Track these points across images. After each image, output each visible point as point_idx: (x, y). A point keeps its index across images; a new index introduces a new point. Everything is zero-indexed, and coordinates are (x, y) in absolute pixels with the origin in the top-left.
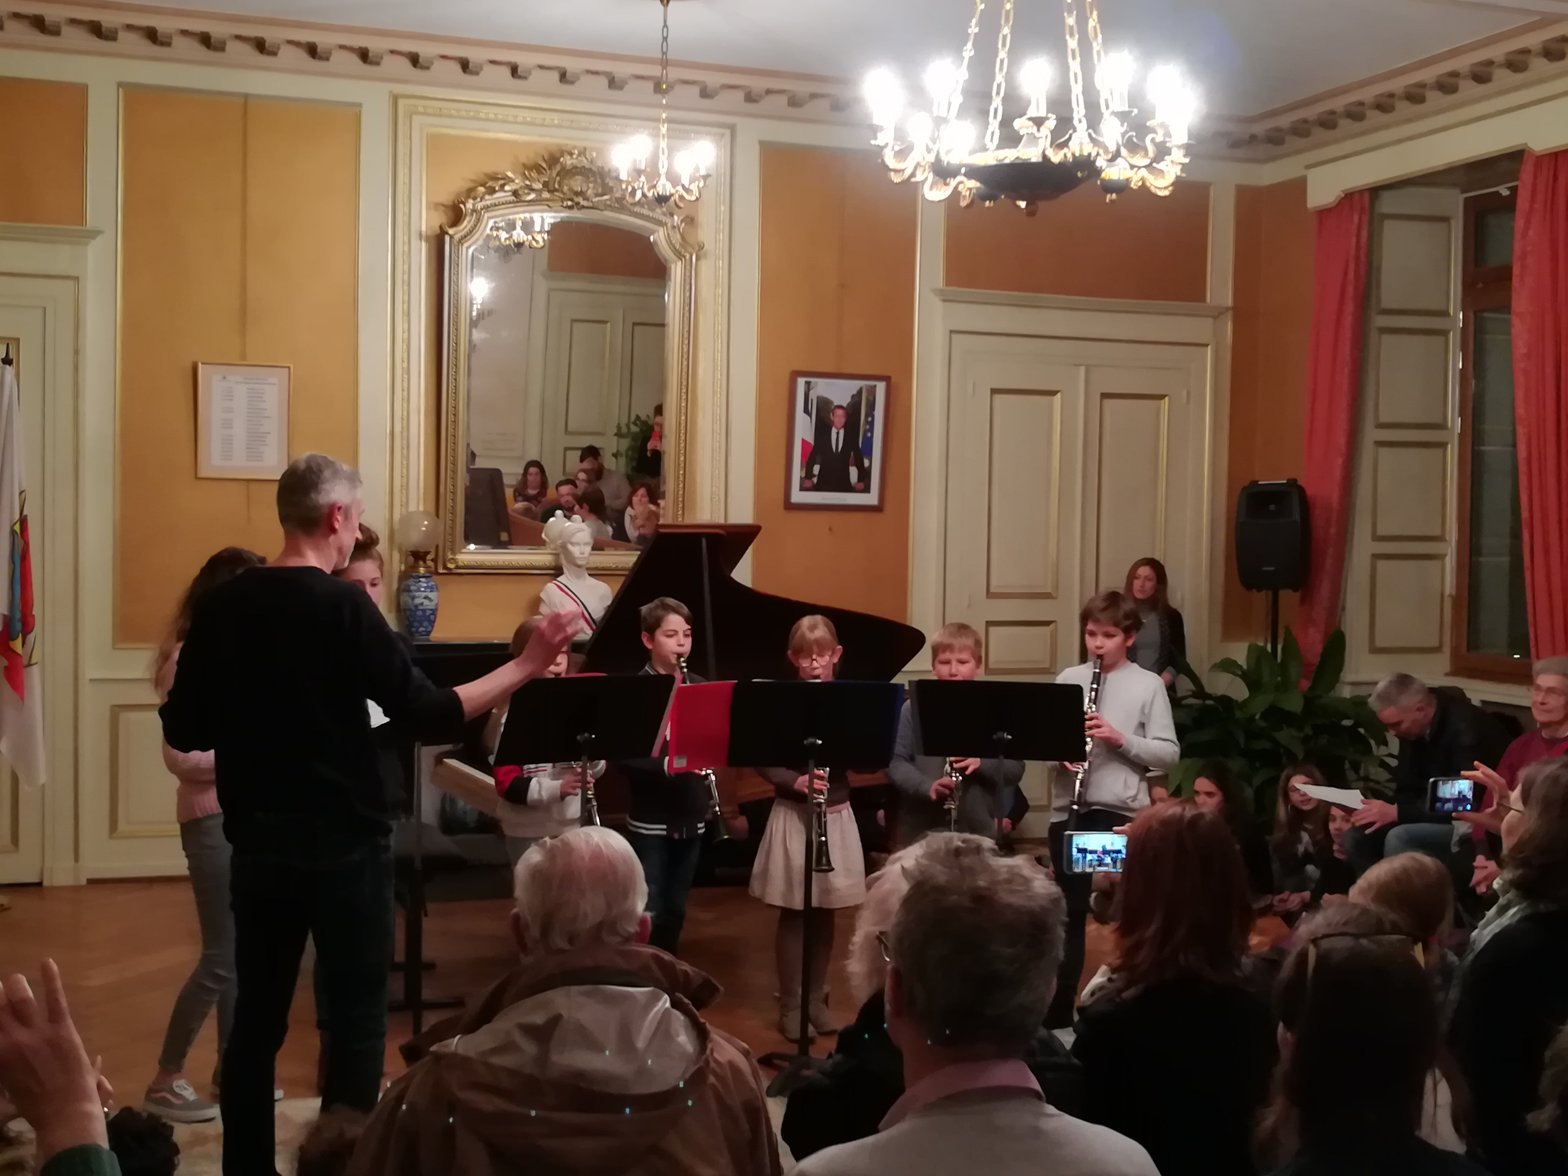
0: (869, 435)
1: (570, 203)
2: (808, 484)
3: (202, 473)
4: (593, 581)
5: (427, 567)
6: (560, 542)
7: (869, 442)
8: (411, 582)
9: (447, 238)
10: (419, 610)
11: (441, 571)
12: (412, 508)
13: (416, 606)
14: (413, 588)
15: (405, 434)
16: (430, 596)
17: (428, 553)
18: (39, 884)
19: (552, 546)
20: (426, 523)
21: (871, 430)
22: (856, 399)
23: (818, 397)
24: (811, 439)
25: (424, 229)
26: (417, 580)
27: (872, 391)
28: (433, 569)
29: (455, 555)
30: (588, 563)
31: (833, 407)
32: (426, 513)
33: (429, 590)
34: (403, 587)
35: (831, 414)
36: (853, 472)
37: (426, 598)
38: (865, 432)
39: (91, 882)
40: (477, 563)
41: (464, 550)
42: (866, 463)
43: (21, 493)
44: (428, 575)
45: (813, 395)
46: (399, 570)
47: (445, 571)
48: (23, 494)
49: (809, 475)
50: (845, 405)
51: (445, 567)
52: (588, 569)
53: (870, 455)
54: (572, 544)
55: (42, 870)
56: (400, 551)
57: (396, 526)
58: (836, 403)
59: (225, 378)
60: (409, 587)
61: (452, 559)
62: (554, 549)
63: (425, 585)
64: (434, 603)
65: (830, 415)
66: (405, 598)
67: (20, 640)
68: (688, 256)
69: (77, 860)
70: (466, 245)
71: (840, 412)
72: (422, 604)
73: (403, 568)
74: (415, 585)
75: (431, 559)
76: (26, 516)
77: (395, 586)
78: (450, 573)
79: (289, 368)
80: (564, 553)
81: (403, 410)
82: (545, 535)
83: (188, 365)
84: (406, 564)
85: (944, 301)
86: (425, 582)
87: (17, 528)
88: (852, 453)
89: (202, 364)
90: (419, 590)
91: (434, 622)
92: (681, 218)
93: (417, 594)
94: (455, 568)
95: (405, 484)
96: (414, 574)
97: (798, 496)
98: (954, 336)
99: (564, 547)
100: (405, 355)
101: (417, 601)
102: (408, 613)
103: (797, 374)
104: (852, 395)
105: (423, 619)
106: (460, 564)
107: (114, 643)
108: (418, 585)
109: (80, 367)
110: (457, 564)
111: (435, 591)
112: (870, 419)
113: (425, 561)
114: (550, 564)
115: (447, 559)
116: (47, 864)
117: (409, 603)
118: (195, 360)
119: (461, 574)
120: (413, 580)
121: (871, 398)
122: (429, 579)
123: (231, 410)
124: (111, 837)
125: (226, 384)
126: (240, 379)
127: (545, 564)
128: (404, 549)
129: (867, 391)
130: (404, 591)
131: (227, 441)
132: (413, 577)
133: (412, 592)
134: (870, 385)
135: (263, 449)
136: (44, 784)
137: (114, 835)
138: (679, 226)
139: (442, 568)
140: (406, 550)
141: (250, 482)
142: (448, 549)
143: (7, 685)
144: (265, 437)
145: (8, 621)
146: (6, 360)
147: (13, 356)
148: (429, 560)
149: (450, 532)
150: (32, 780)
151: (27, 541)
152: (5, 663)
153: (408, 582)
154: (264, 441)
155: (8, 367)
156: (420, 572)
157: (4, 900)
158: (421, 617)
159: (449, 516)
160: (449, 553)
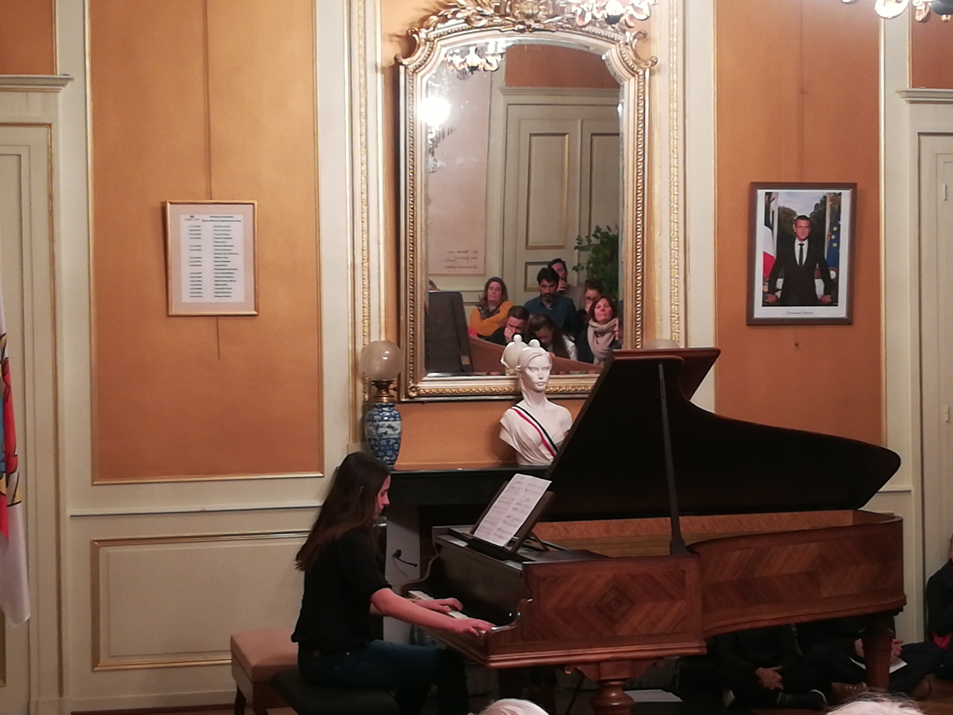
0: (835, 245)
1: (521, 27)
2: (771, 298)
3: (174, 311)
4: (552, 406)
5: (390, 396)
6: (519, 367)
7: (835, 253)
8: (375, 411)
9: (402, 68)
10: (383, 439)
11: (403, 400)
12: (374, 338)
13: (380, 435)
14: (377, 417)
15: (366, 265)
16: (393, 425)
17: (390, 382)
19: (512, 371)
20: (387, 352)
21: (837, 240)
22: (820, 208)
23: (779, 209)
24: (772, 252)
25: (379, 61)
26: (380, 410)
27: (837, 200)
28: (395, 399)
29: (416, 383)
30: (547, 387)
31: (795, 218)
32: (387, 342)
33: (393, 419)
34: (367, 417)
35: (794, 226)
36: (819, 285)
37: (390, 427)
38: (831, 241)
40: (438, 391)
41: (425, 378)
42: (833, 274)
44: (390, 404)
45: (774, 206)
46: (363, 400)
47: (407, 400)
49: (772, 289)
50: (808, 216)
51: (407, 396)
52: (547, 393)
53: (836, 266)
54: (530, 368)
55: (28, 705)
56: (363, 380)
57: (359, 357)
58: (799, 214)
59: (192, 217)
60: (373, 418)
61: (413, 387)
63: (388, 414)
64: (397, 432)
65: (792, 226)
66: (369, 427)
68: (641, 73)
69: (61, 693)
70: (420, 74)
71: (803, 223)
72: (386, 433)
73: (367, 397)
74: (378, 415)
75: (393, 387)
76: (7, 359)
77: (360, 416)
78: (412, 401)
79: (253, 204)
80: (522, 378)
81: (363, 241)
82: (505, 360)
83: (159, 206)
84: (370, 393)
85: (912, 102)
86: (388, 412)
88: (817, 265)
89: (171, 204)
90: (382, 420)
91: (398, 451)
92: (632, 36)
93: (381, 423)
94: (416, 397)
95: (366, 314)
96: (378, 404)
97: (761, 312)
98: (923, 138)
99: (522, 372)
100: (364, 187)
101: (381, 430)
102: (373, 442)
103: (756, 185)
104: (814, 204)
105: (387, 448)
106: (422, 392)
107: (93, 481)
108: (381, 414)
109: (55, 212)
110: (419, 392)
111: (398, 420)
112: (835, 229)
113: (387, 391)
114: (510, 389)
115: (409, 387)
116: (33, 699)
117: (373, 432)
118: (164, 200)
119: (422, 402)
120: (376, 409)
121: (836, 207)
122: (392, 408)
123: (198, 248)
124: (93, 671)
125: (194, 223)
126: (207, 217)
127: (505, 390)
128: (367, 379)
129: (831, 200)
130: (369, 421)
131: (196, 278)
132: (376, 407)
133: (375, 421)
134: (835, 194)
135: (230, 285)
136: (29, 620)
137: (95, 669)
138: (632, 42)
139: (404, 396)
140: (369, 380)
141: (219, 318)
142: (410, 377)
144: (233, 274)
148: (392, 389)
149: (411, 361)
150: (17, 616)
151: (8, 383)
153: (372, 412)
154: (232, 277)
156: (383, 402)
158: (385, 446)
159: (410, 344)
160: (411, 382)
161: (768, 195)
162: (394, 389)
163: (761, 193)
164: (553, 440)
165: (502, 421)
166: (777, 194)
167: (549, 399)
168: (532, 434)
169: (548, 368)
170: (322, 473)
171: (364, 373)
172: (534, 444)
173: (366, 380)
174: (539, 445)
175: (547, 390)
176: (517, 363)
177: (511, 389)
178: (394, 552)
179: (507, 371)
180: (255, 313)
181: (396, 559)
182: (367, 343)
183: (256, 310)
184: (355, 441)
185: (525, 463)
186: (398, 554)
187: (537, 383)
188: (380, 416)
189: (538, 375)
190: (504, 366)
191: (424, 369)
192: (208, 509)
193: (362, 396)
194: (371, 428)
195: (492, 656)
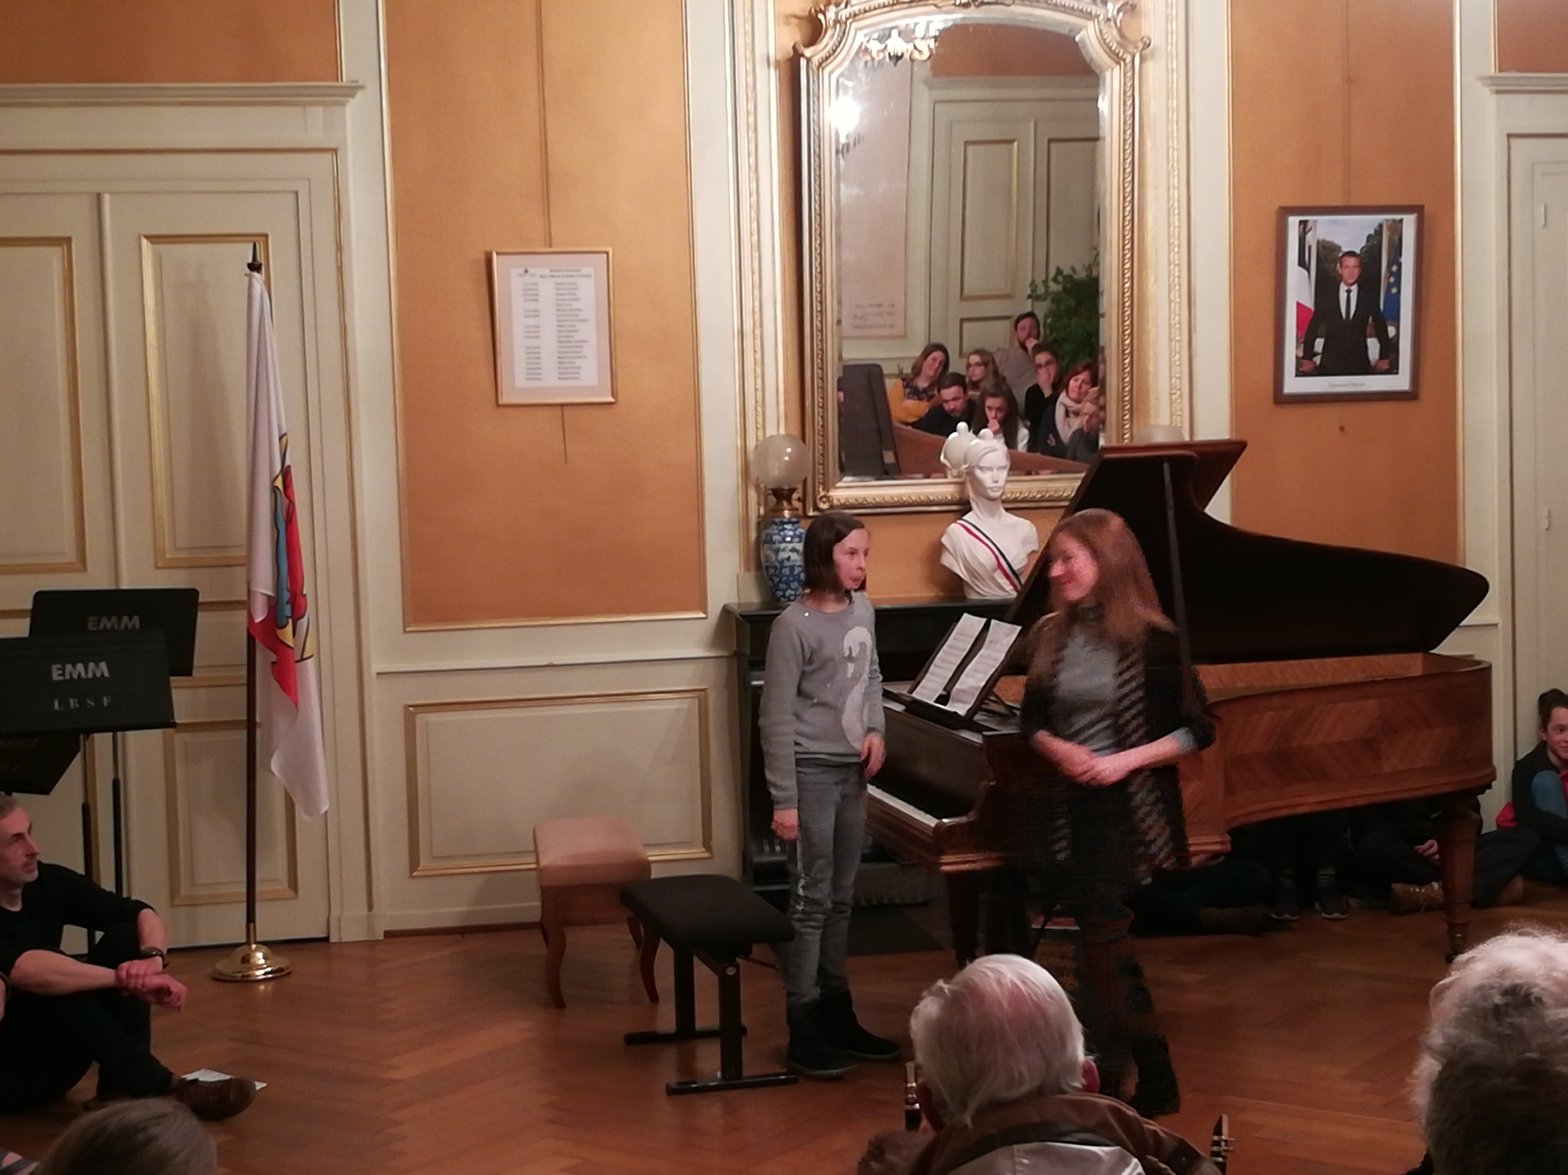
0: (1394, 290)
1: (965, 1)
2: (1307, 366)
3: (504, 400)
4: (1011, 518)
5: (793, 509)
6: (966, 466)
7: (1394, 302)
8: (774, 529)
9: (803, 62)
10: (786, 567)
12: (771, 431)
13: (781, 562)
14: (776, 538)
15: (758, 332)
17: (792, 490)
18: (326, 939)
19: (955, 472)
20: (789, 450)
21: (1398, 283)
22: (1374, 240)
23: (1318, 242)
24: (1309, 303)
25: (772, 52)
26: (781, 528)
27: (1397, 228)
28: (800, 512)
29: (828, 491)
30: (1003, 494)
31: (1340, 255)
32: (788, 435)
34: (763, 536)
35: (1338, 265)
36: (1373, 347)
37: (793, 550)
38: (1389, 286)
39: (388, 934)
40: (857, 501)
41: (839, 484)
42: (1391, 331)
43: (281, 438)
44: (794, 520)
45: (1311, 240)
46: (757, 515)
48: (284, 439)
49: (1308, 352)
50: (1358, 251)
51: (816, 508)
52: (1003, 502)
53: (1396, 321)
54: (981, 468)
55: (328, 920)
56: (757, 486)
57: (751, 456)
58: (1345, 249)
59: (526, 271)
60: (771, 538)
61: (825, 496)
62: (959, 476)
63: (791, 533)
65: (1336, 266)
66: (766, 551)
67: (289, 628)
68: (1128, 59)
69: (370, 908)
70: (827, 70)
71: (1351, 261)
72: (789, 559)
73: (762, 511)
74: (779, 534)
75: (797, 497)
76: (289, 467)
77: (753, 535)
79: (607, 253)
81: (753, 300)
82: (945, 457)
83: (482, 257)
84: (766, 505)
85: (1498, 92)
86: (791, 530)
87: (279, 483)
88: (1371, 319)
89: (498, 254)
90: (784, 541)
92: (1118, 6)
93: (782, 546)
95: (760, 399)
96: (777, 520)
97: (1293, 384)
98: (1514, 141)
99: (970, 473)
100: (755, 225)
101: (783, 555)
102: (772, 571)
103: (1287, 211)
104: (1367, 235)
105: (791, 579)
107: (405, 625)
108: (782, 533)
109: (345, 269)
110: (831, 503)
112: (1394, 268)
113: (790, 502)
114: (953, 497)
115: (818, 497)
116: (335, 913)
117: (772, 558)
118: (488, 249)
120: (775, 527)
121: (1396, 238)
122: (796, 526)
123: (536, 314)
124: (411, 877)
125: (528, 279)
126: (546, 271)
127: (946, 497)
128: (762, 486)
129: (1390, 228)
130: (766, 542)
131: (534, 354)
132: (776, 524)
133: (774, 543)
134: (1394, 221)
135: (579, 362)
136: (326, 812)
137: (415, 874)
138: (1116, 17)
139: (811, 509)
140: (765, 487)
141: (565, 408)
142: (819, 483)
143: (275, 685)
144: (581, 347)
145: (273, 604)
146: (254, 267)
147: (261, 259)
148: (795, 500)
149: (821, 461)
150: (311, 807)
151: (292, 499)
152: (273, 657)
153: (769, 531)
154: (580, 352)
155: (256, 274)
156: (784, 517)
157: (283, 962)
158: (788, 576)
159: (819, 439)
160: (821, 489)
161: (1303, 223)
162: (799, 500)
163: (1293, 222)
164: (1012, 564)
165: (944, 540)
166: (1315, 222)
167: (1007, 510)
168: (984, 557)
169: (1004, 468)
170: (705, 612)
171: (758, 479)
172: (987, 571)
173: (760, 488)
174: (994, 571)
175: (1004, 497)
176: (963, 462)
177: (956, 498)
179: (949, 472)
180: (612, 400)
182: (761, 438)
183: (613, 396)
184: (748, 570)
185: (973, 596)
187: (992, 488)
188: (781, 536)
189: (992, 477)
190: (944, 466)
191: (838, 472)
192: (555, 663)
193: (756, 510)
194: (769, 552)
195: (943, 857)
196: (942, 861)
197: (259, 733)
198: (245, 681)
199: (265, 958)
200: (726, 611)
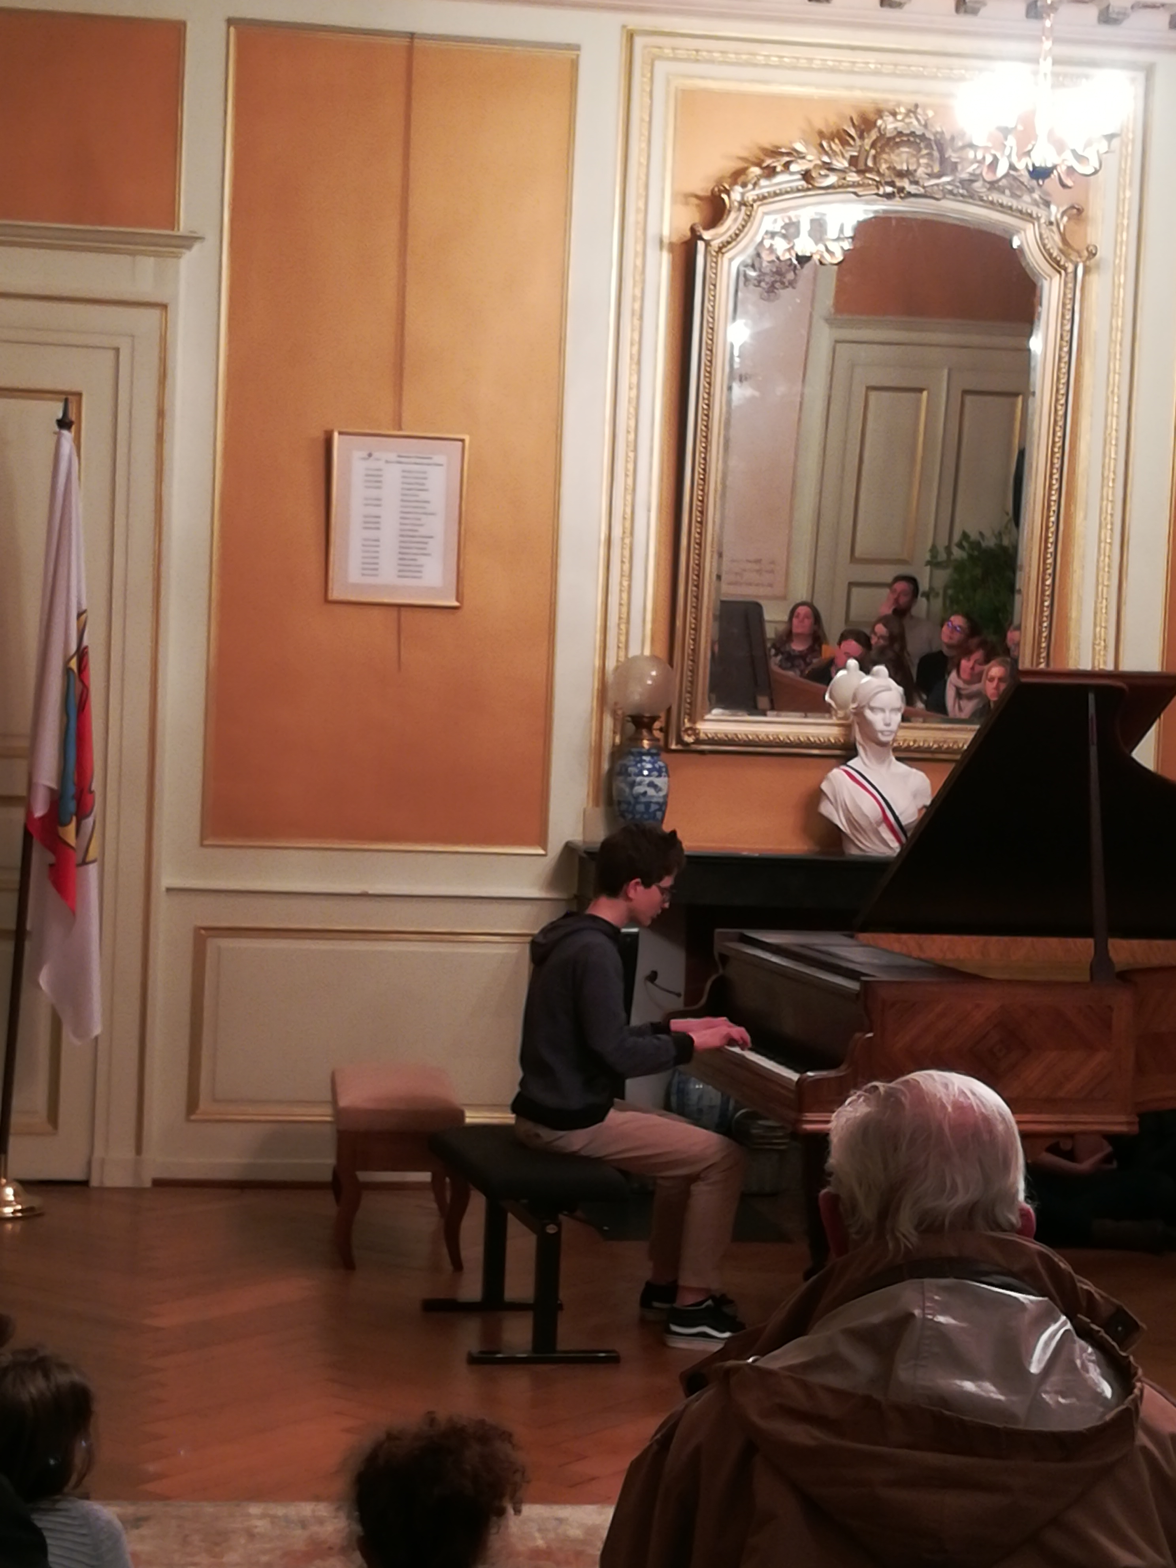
1: (889, 189)
3: (336, 594)
4: (902, 767)
5: (653, 739)
6: (854, 706)
8: (629, 760)
9: (701, 245)
10: (640, 803)
11: (673, 747)
12: (634, 651)
13: (637, 797)
14: (632, 770)
15: (627, 541)
16: (656, 783)
17: (654, 719)
18: (85, 1183)
19: (841, 713)
20: (653, 673)
25: (666, 232)
26: (638, 759)
28: (662, 743)
29: (694, 723)
30: (894, 740)
32: (654, 657)
33: (656, 774)
34: (617, 768)
37: (651, 785)
39: (159, 1183)
40: (727, 736)
41: (708, 717)
43: (79, 615)
44: (654, 751)
46: (611, 743)
47: (679, 747)
48: (83, 617)
51: (680, 741)
52: (895, 750)
54: (872, 709)
55: (89, 1163)
56: (615, 714)
57: (610, 678)
59: (370, 455)
60: (627, 770)
61: (690, 729)
62: (846, 718)
63: (649, 766)
64: (662, 794)
66: (620, 784)
67: (72, 826)
68: (1070, 267)
69: (139, 1150)
70: (728, 256)
72: (645, 793)
73: (618, 740)
74: (635, 765)
75: (658, 727)
76: (86, 647)
77: (606, 766)
78: (686, 749)
79: (463, 441)
80: (858, 724)
81: (625, 505)
82: (831, 697)
83: (320, 435)
84: (623, 733)
86: (650, 762)
87: (74, 664)
89: (340, 433)
90: (641, 774)
92: (1062, 209)
93: (639, 779)
94: (693, 743)
95: (624, 616)
96: (634, 750)
99: (859, 713)
100: (632, 423)
101: (639, 789)
102: (624, 807)
106: (702, 736)
107: (203, 838)
108: (639, 765)
109: (166, 436)
110: (697, 737)
111: (665, 776)
113: (650, 730)
114: (837, 740)
115: (683, 729)
116: (98, 1154)
117: (625, 792)
118: (329, 427)
119: (702, 752)
120: (632, 758)
122: (655, 758)
123: (377, 502)
124: (188, 1120)
125: (371, 464)
126: (393, 457)
127: (829, 740)
128: (620, 712)
130: (620, 774)
131: (372, 547)
132: (632, 754)
133: (630, 775)
135: (422, 560)
136: (97, 1037)
137: (193, 1117)
138: (1059, 221)
139: (674, 742)
140: (623, 713)
141: (402, 609)
142: (685, 713)
143: (51, 891)
144: (426, 543)
145: (56, 799)
146: (64, 423)
147: (72, 416)
148: (657, 729)
149: (689, 689)
150: (81, 1027)
151: (87, 684)
152: (51, 858)
153: (625, 762)
154: (424, 549)
155: (65, 432)
156: (643, 747)
157: (36, 1201)
158: (643, 813)
159: (688, 663)
160: (686, 720)
162: (661, 730)
164: (901, 818)
165: (824, 786)
167: (898, 759)
168: (869, 807)
169: (899, 710)
170: (545, 848)
171: (616, 704)
172: (871, 823)
173: (617, 715)
174: (879, 824)
175: (895, 745)
176: (850, 700)
177: (840, 741)
178: (648, 972)
179: (833, 712)
180: (456, 604)
181: (649, 984)
182: (622, 659)
183: (457, 600)
184: (596, 803)
185: (854, 851)
186: (653, 977)
187: (882, 732)
188: (638, 768)
189: (884, 720)
190: (830, 705)
191: (707, 703)
192: (371, 892)
193: (610, 738)
194: (623, 785)
195: (807, 1114)
196: (804, 1118)
197: (28, 945)
198: (17, 886)
199: (15, 1195)
200: (569, 849)
